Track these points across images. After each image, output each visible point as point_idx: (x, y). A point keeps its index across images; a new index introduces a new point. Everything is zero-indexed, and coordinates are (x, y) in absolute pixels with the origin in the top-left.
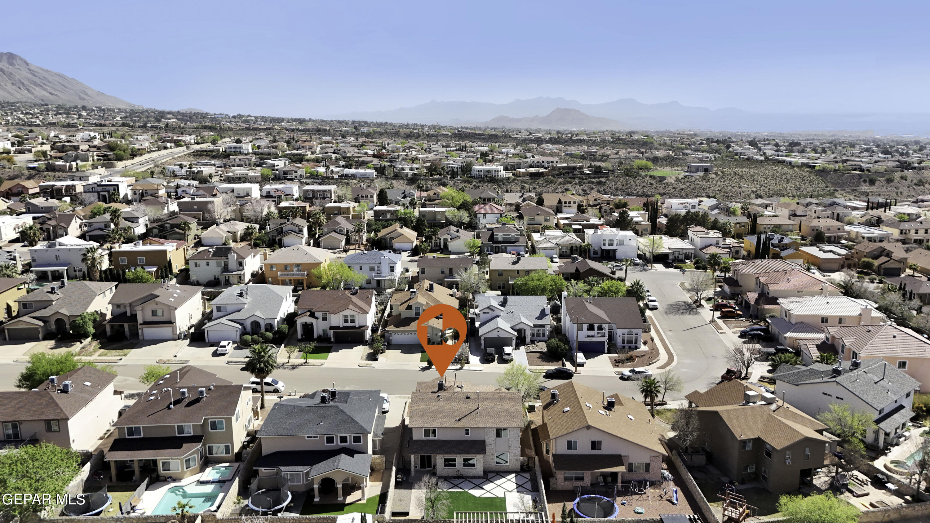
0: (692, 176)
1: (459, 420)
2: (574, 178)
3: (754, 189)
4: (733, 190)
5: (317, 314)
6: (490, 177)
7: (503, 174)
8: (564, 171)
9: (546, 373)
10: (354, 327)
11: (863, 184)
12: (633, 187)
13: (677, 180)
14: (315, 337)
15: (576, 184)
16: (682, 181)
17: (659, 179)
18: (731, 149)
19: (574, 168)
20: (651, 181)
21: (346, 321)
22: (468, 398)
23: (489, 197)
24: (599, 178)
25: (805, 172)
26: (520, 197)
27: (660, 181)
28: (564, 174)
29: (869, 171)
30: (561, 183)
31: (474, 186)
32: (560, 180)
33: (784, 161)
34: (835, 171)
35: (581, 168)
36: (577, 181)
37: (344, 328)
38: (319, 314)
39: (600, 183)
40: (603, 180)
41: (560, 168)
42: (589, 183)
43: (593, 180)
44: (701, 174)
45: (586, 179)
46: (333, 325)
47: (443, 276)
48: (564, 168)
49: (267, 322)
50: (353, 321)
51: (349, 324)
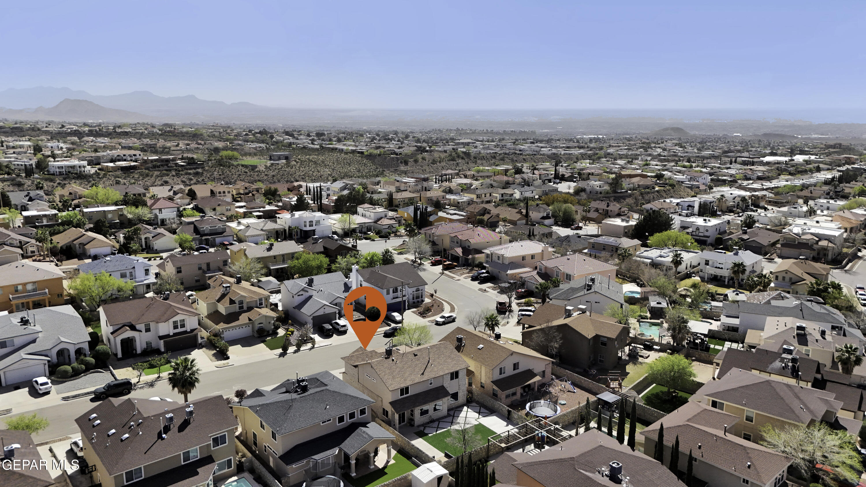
0: (278, 164)
1: (423, 374)
2: (170, 170)
3: (330, 173)
4: (315, 174)
5: (138, 327)
6: (76, 174)
7: (90, 170)
8: (159, 164)
9: (384, 333)
10: (186, 332)
11: (401, 164)
12: (230, 176)
13: (266, 167)
14: (139, 351)
15: (173, 176)
16: (271, 168)
17: (250, 168)
18: (274, 139)
19: (168, 161)
20: (244, 169)
21: (175, 327)
22: (415, 355)
23: (139, 192)
24: (195, 169)
25: (358, 157)
26: (170, 190)
27: (253, 170)
28: (158, 167)
29: (401, 154)
30: (157, 176)
31: (59, 184)
32: (156, 173)
33: (336, 149)
34: (379, 155)
35: (174, 160)
36: (174, 173)
37: (175, 334)
38: (141, 326)
39: (197, 174)
40: (200, 170)
41: (152, 161)
42: (186, 174)
43: (189, 171)
44: (284, 161)
45: (182, 171)
46: (161, 335)
47: (201, 271)
48: (156, 160)
49: (78, 347)
50: (183, 326)
51: (180, 330)
